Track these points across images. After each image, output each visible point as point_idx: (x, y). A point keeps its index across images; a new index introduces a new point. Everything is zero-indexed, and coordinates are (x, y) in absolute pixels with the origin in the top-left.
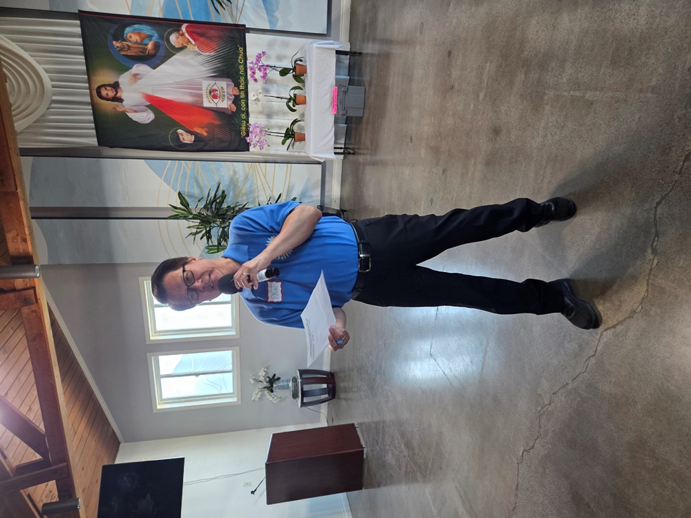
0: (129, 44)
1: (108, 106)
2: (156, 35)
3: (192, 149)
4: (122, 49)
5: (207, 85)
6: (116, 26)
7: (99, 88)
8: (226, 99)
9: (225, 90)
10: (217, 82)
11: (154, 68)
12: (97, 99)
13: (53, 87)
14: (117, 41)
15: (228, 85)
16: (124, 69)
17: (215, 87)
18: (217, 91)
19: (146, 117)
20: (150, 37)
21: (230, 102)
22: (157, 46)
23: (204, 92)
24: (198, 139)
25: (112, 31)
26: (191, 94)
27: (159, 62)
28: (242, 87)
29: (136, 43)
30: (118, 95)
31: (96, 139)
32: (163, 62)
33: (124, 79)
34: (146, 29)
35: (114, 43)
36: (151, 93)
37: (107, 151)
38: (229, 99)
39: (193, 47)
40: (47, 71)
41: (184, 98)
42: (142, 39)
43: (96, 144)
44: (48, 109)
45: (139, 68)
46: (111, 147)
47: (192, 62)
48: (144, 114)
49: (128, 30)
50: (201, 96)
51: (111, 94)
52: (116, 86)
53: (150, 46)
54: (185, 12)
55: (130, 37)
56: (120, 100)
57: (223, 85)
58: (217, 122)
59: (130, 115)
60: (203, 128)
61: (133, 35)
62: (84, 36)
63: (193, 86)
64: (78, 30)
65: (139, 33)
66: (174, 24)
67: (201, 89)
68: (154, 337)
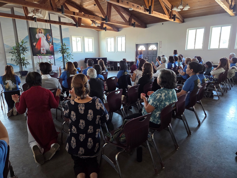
0: (49, 36)
3: (32, 45)
4: (47, 35)
8: (43, 52)
10: (45, 50)
11: (46, 40)
14: (49, 34)
16: (45, 34)
24: (35, 46)
26: (43, 46)
28: (45, 55)
29: (49, 38)
31: (30, 27)
33: (43, 34)
37: (28, 29)
39: (50, 47)
48: (38, 37)
51: (40, 32)
52: (42, 33)
53: (49, 40)
56: (39, 33)
59: (37, 34)
63: (44, 46)
64: (49, 29)
66: (52, 44)
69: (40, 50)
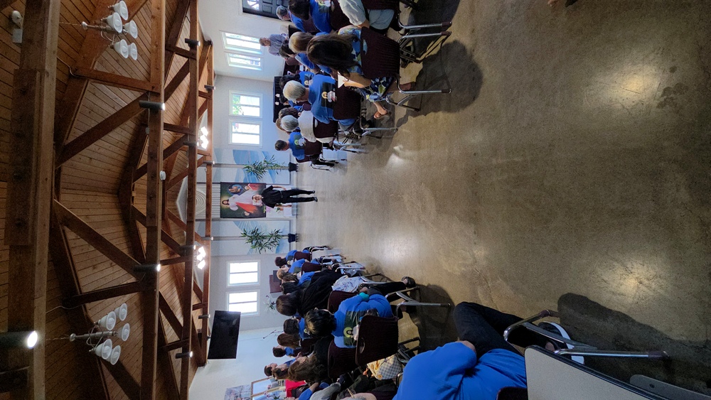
0: (233, 190)
1: (225, 206)
2: (241, 187)
3: (248, 217)
4: (231, 191)
7: (223, 201)
8: (259, 203)
11: (239, 196)
16: (230, 196)
20: (239, 188)
21: (261, 203)
22: (241, 190)
24: (250, 214)
30: (228, 203)
33: (230, 199)
34: (238, 186)
35: (229, 189)
36: (238, 202)
37: (222, 219)
39: (251, 189)
41: (248, 203)
43: (220, 217)
45: (235, 196)
46: (224, 218)
47: (251, 193)
48: (235, 208)
49: (233, 186)
50: (252, 202)
51: (226, 202)
52: (228, 201)
53: (239, 190)
54: (249, 180)
55: (234, 188)
59: (231, 208)
62: (221, 188)
63: (250, 200)
65: (236, 187)
66: (247, 184)
68: (229, 285)
69: (258, 207)
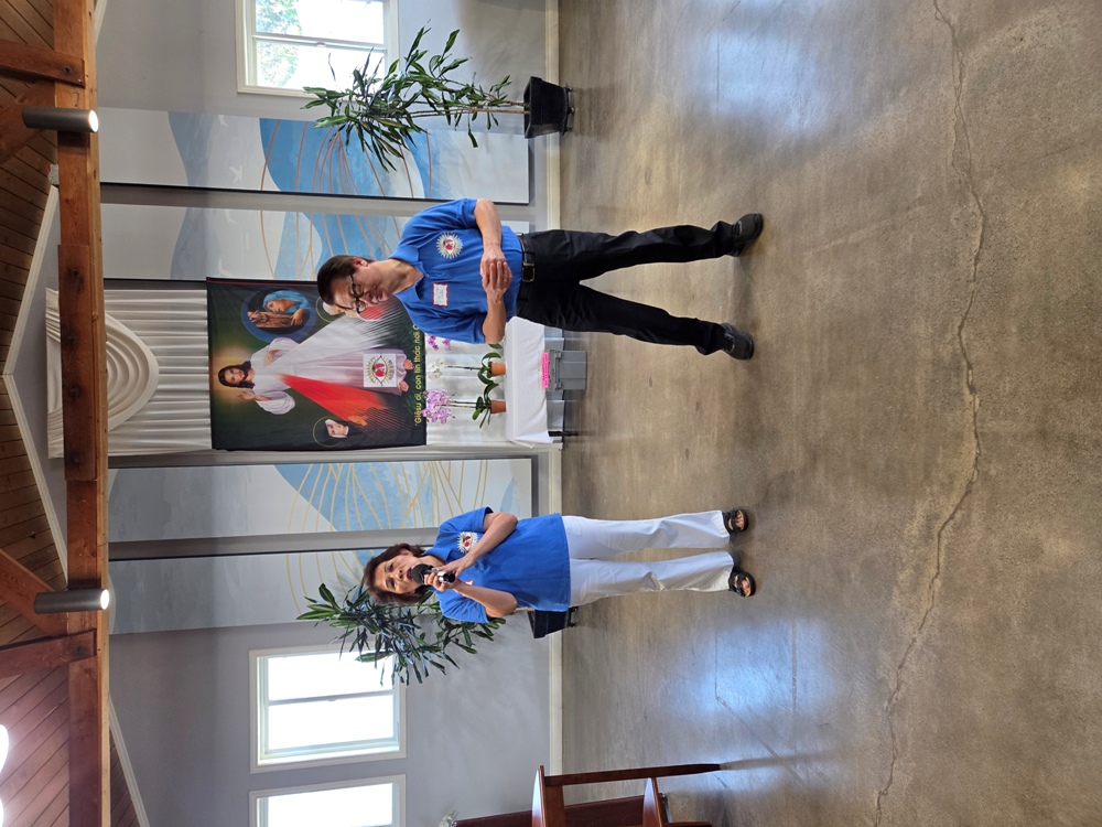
0: (269, 314)
1: (231, 394)
2: (305, 301)
3: (344, 445)
4: (259, 321)
5: (369, 359)
6: (253, 294)
7: (223, 371)
8: (395, 376)
9: (394, 364)
10: (383, 355)
11: (300, 342)
12: (219, 386)
13: (161, 372)
14: (254, 311)
15: (398, 358)
16: (258, 345)
17: (381, 361)
18: (382, 365)
19: (283, 405)
20: (297, 305)
21: (401, 379)
22: (305, 315)
23: (365, 369)
24: (354, 430)
25: (247, 300)
26: (347, 372)
27: (306, 334)
29: (279, 312)
30: (248, 378)
31: (210, 440)
32: (312, 333)
33: (257, 359)
34: (293, 296)
35: (249, 313)
36: (292, 374)
38: (398, 375)
39: (352, 313)
40: (155, 353)
41: (338, 377)
42: (286, 309)
43: (210, 446)
44: (150, 401)
45: (279, 343)
46: (229, 450)
47: (352, 331)
48: (281, 402)
49: (269, 297)
50: (361, 374)
51: (238, 377)
52: (246, 367)
53: (296, 316)
55: (272, 306)
56: (250, 385)
57: (393, 358)
58: (382, 408)
59: (262, 404)
60: (361, 415)
61: (274, 303)
62: (210, 308)
63: (352, 362)
64: (204, 301)
65: (283, 301)
67: (361, 365)
68: (263, 760)
69: (385, 394)
